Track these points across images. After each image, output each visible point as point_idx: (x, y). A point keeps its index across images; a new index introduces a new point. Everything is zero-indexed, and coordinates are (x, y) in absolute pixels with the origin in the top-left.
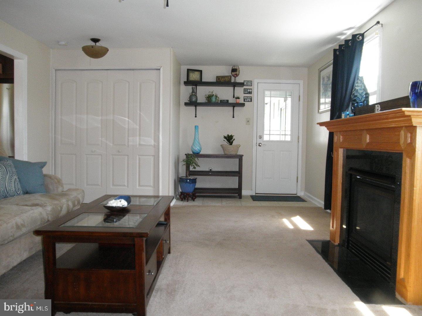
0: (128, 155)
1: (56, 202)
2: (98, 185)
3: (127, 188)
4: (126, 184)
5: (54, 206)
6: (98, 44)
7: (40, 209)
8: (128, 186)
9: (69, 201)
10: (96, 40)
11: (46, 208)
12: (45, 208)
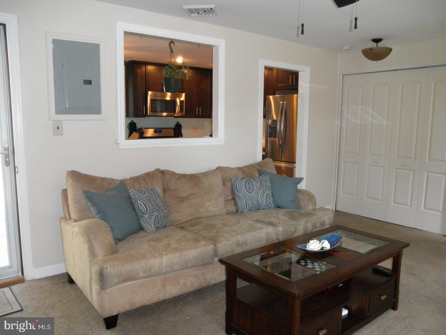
0: (414, 171)
1: (292, 222)
2: (378, 200)
3: (410, 208)
4: (409, 204)
5: (287, 228)
6: (380, 44)
7: (270, 229)
8: (411, 205)
9: (309, 223)
10: (377, 41)
11: (278, 229)
12: (276, 228)
